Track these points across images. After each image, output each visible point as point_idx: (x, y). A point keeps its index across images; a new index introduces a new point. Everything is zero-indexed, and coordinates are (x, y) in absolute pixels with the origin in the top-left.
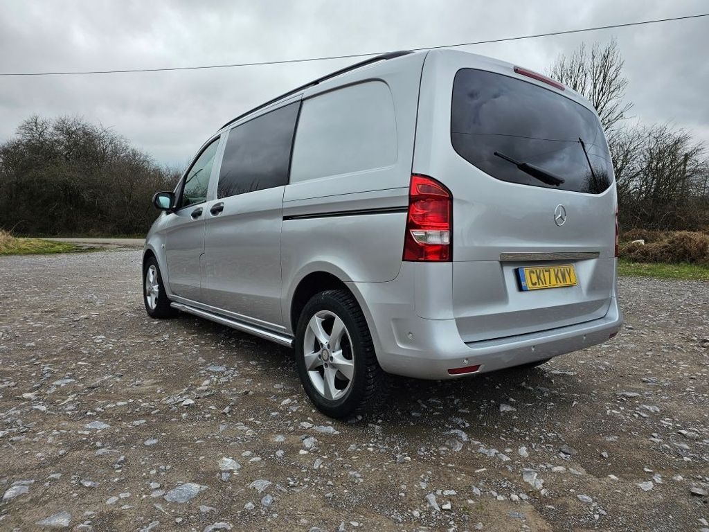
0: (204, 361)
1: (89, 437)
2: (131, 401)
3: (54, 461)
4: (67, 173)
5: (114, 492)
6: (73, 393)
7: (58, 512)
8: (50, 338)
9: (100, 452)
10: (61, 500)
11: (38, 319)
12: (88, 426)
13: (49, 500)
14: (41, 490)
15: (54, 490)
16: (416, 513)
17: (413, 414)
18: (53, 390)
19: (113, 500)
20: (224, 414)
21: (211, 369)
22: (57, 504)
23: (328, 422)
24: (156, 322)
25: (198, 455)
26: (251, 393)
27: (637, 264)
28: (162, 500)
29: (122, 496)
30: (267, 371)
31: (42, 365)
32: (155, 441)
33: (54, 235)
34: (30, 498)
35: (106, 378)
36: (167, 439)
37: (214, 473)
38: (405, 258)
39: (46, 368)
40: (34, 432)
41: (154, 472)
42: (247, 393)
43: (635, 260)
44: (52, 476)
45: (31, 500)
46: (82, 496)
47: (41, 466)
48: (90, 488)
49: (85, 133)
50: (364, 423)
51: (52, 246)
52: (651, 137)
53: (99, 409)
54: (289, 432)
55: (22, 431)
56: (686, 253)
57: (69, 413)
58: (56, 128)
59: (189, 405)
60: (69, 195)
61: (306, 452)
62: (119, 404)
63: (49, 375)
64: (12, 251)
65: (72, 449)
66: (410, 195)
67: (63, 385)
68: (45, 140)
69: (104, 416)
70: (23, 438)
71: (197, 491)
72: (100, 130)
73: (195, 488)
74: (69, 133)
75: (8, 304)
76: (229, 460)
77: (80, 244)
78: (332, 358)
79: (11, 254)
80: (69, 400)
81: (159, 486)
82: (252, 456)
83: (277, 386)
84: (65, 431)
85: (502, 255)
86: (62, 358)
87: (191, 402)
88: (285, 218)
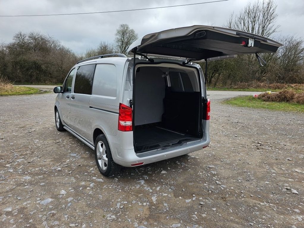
0: (70, 151)
1: (24, 182)
2: (41, 168)
3: (11, 190)
4: (35, 57)
5: (26, 201)
6: (22, 165)
7: (9, 207)
9: (26, 187)
10: (11, 203)
11: (17, 131)
12: (24, 178)
13: (7, 203)
14: (5, 200)
15: (9, 200)
16: (112, 209)
18: (16, 163)
19: (25, 203)
20: (69, 173)
21: (72, 155)
22: (9, 204)
24: (59, 133)
25: (55, 189)
26: (81, 165)
27: (264, 102)
28: (39, 204)
29: (28, 202)
31: (15, 153)
32: (43, 184)
33: (31, 83)
34: (2, 202)
35: (35, 159)
36: (47, 183)
37: (58, 195)
38: (119, 129)
39: (16, 154)
40: (7, 180)
41: (40, 195)
42: (80, 165)
43: (264, 101)
44: (9, 195)
45: (2, 203)
46: (17, 202)
47: (7, 192)
48: (20, 199)
49: (42, 39)
50: (113, 178)
51: (30, 91)
52: (286, 41)
53: (29, 171)
54: (88, 181)
55: (3, 179)
56: (285, 98)
57: (20, 173)
58: (30, 37)
60: (37, 67)
61: (89, 188)
62: (37, 169)
63: (16, 157)
64: (13, 93)
65: (18, 186)
67: (20, 161)
68: (25, 42)
69: (30, 174)
70: (3, 182)
71: (50, 201)
72: (48, 37)
73: (50, 200)
74: (35, 39)
75: (7, 124)
76: (64, 191)
77: (41, 89)
79: (13, 95)
80: (21, 167)
81: (39, 199)
82: (72, 189)
83: (91, 163)
84: (16, 180)
86: (22, 150)
87: (60, 169)
88: (90, 107)
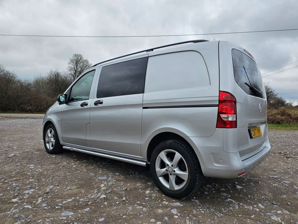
0: (93, 174)
2: (73, 198)
6: (39, 197)
8: (5, 167)
12: (62, 214)
17: (205, 193)
18: (27, 196)
20: (124, 201)
21: (99, 178)
23: (173, 200)
24: (54, 156)
30: (126, 178)
31: (10, 183)
32: (103, 219)
35: (50, 187)
38: (217, 127)
39: (14, 184)
42: (126, 189)
50: (189, 199)
53: (60, 204)
55: (28, 221)
57: (46, 208)
59: (104, 197)
62: (69, 200)
63: (18, 188)
66: (219, 100)
67: (31, 193)
69: (66, 208)
78: (174, 171)
80: (40, 201)
83: (138, 184)
84: (52, 219)
85: (249, 124)
86: (18, 178)
88: (144, 108)
